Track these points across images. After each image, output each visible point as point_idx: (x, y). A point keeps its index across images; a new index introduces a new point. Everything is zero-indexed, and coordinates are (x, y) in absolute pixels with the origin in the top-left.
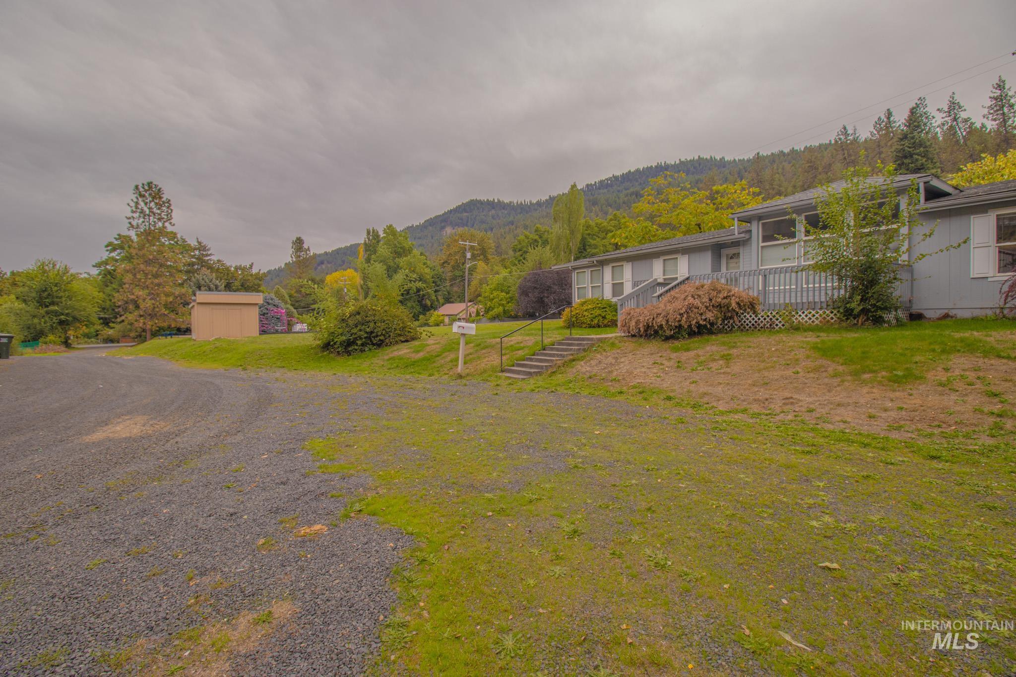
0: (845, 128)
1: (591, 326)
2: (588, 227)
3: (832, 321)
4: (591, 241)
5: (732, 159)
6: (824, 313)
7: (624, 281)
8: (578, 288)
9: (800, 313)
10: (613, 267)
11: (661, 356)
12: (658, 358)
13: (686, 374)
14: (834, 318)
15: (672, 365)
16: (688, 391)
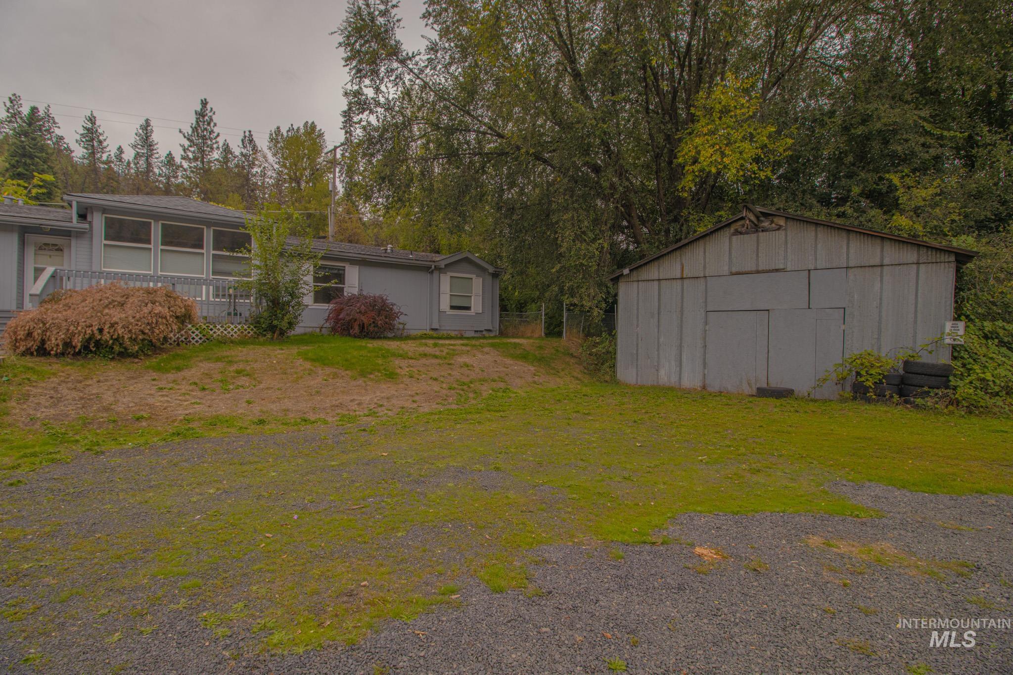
3: (249, 335)
6: (242, 327)
9: (218, 327)
11: (154, 380)
12: (154, 383)
13: (227, 396)
14: (252, 333)
15: (191, 388)
16: (261, 411)
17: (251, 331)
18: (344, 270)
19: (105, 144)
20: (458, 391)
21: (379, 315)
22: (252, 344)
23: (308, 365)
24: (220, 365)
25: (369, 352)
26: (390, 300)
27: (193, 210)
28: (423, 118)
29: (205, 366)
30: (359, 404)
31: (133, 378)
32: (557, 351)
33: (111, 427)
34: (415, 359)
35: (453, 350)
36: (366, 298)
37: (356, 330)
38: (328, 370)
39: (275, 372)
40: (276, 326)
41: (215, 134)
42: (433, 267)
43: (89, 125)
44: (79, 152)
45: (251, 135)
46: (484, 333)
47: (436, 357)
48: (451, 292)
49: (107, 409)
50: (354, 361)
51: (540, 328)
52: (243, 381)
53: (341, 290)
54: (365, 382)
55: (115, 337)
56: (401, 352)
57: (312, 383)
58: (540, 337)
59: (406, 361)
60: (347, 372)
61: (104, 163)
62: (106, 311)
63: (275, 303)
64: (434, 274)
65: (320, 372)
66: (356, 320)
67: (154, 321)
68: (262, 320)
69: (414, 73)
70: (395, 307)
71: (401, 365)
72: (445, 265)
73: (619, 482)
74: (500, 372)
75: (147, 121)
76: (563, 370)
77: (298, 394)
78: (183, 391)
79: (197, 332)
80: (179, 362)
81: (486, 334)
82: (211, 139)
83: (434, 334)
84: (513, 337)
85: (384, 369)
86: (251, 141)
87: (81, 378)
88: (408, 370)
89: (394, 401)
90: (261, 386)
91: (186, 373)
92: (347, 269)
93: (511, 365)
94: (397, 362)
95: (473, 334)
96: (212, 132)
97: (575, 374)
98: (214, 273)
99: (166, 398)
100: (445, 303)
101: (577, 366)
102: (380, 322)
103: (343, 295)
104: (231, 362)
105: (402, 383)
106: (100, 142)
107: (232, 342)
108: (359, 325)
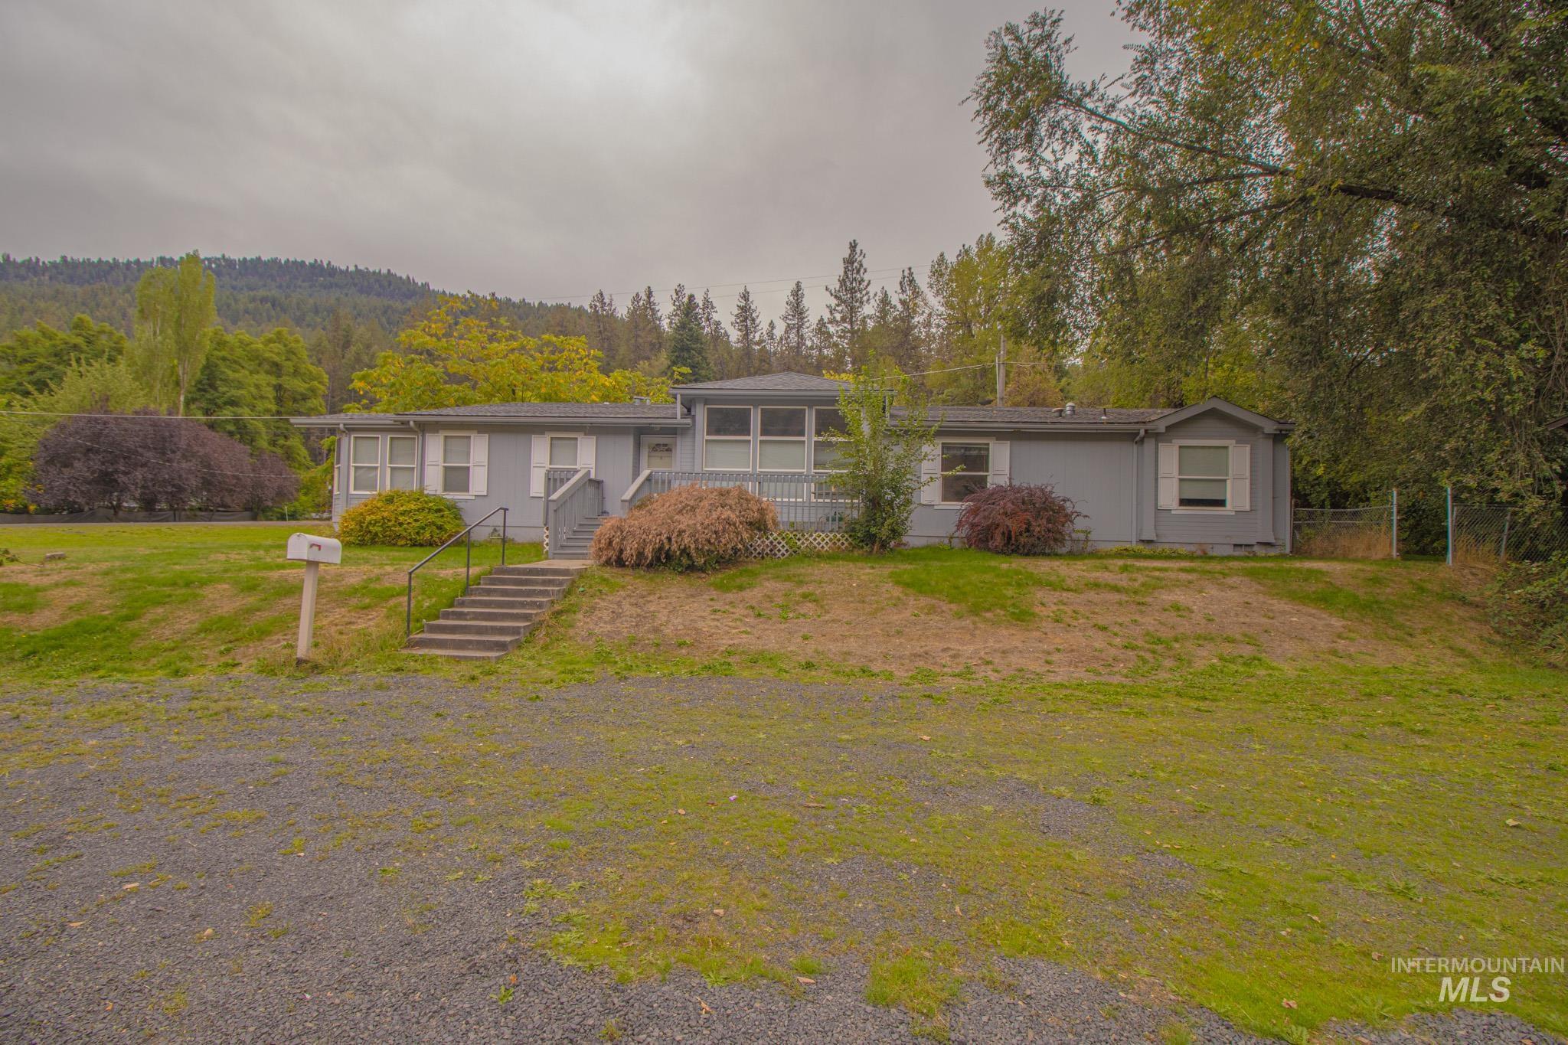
0: (601, 294)
1: (415, 544)
2: (221, 344)
3: (842, 547)
4: (229, 372)
5: (441, 290)
7: (470, 465)
8: (356, 468)
9: (807, 536)
10: (446, 437)
11: (712, 600)
12: (711, 603)
13: (783, 626)
14: (846, 544)
15: (746, 612)
16: (816, 651)
17: (844, 541)
18: (988, 449)
19: (757, 322)
20: (1142, 653)
21: (1038, 516)
22: (843, 559)
23: (897, 592)
24: (788, 585)
25: (998, 576)
26: (1059, 493)
27: (793, 387)
28: (1118, 184)
29: (770, 585)
30: (954, 657)
31: (692, 596)
32: (1422, 590)
33: (652, 651)
34: (1075, 591)
35: (1158, 579)
36: (1019, 490)
37: (998, 541)
38: (924, 601)
39: (851, 599)
40: (874, 535)
41: (865, 283)
42: (1142, 433)
43: (743, 303)
44: (734, 335)
45: (911, 274)
46: (1256, 548)
47: (1117, 589)
48: (1180, 473)
49: (656, 630)
50: (968, 588)
51: (1387, 542)
52: (809, 608)
53: (984, 479)
54: (974, 623)
55: (682, 547)
56: (1053, 578)
57: (895, 618)
58: (1387, 560)
59: (1058, 594)
60: (952, 606)
61: (758, 344)
62: (677, 517)
63: (875, 503)
64: (1146, 445)
65: (912, 603)
66: (998, 525)
67: (721, 528)
68: (857, 526)
69: (1099, 116)
70: (1068, 504)
71: (1045, 600)
72: (1167, 428)
73: (1370, 894)
74: (1250, 626)
75: (798, 284)
76: (1425, 632)
77: (870, 633)
78: (735, 616)
79: (783, 543)
80: (744, 580)
81: (1261, 551)
82: (861, 291)
83: (1146, 550)
84: (1322, 557)
85: (1013, 605)
86: (912, 281)
87: (645, 593)
88: (1055, 608)
89: (1014, 659)
90: (827, 617)
91: (747, 594)
92: (991, 446)
93: (1283, 613)
94: (1039, 595)
95: (1229, 551)
96: (862, 280)
97: (1461, 643)
98: (816, 465)
99: (716, 623)
100: (1169, 495)
101: (1472, 624)
102: (1038, 529)
103: (984, 487)
104: (801, 583)
105: (1038, 629)
106: (753, 320)
107: (819, 556)
108: (1003, 533)
